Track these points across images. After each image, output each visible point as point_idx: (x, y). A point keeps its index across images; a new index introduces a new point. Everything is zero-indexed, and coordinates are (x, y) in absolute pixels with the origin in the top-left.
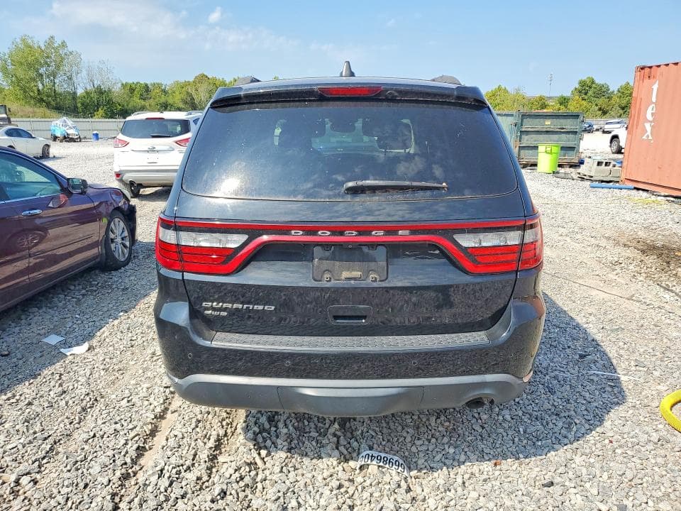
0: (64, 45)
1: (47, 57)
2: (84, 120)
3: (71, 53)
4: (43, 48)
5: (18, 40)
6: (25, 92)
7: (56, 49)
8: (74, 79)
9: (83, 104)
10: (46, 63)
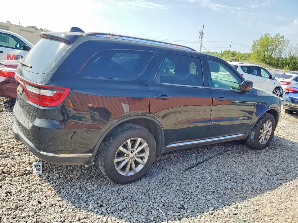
0: (283, 37)
1: (273, 43)
2: (279, 70)
3: (284, 41)
4: (273, 38)
5: (264, 36)
6: (259, 56)
7: (279, 39)
8: (282, 51)
9: (281, 63)
10: (272, 45)
